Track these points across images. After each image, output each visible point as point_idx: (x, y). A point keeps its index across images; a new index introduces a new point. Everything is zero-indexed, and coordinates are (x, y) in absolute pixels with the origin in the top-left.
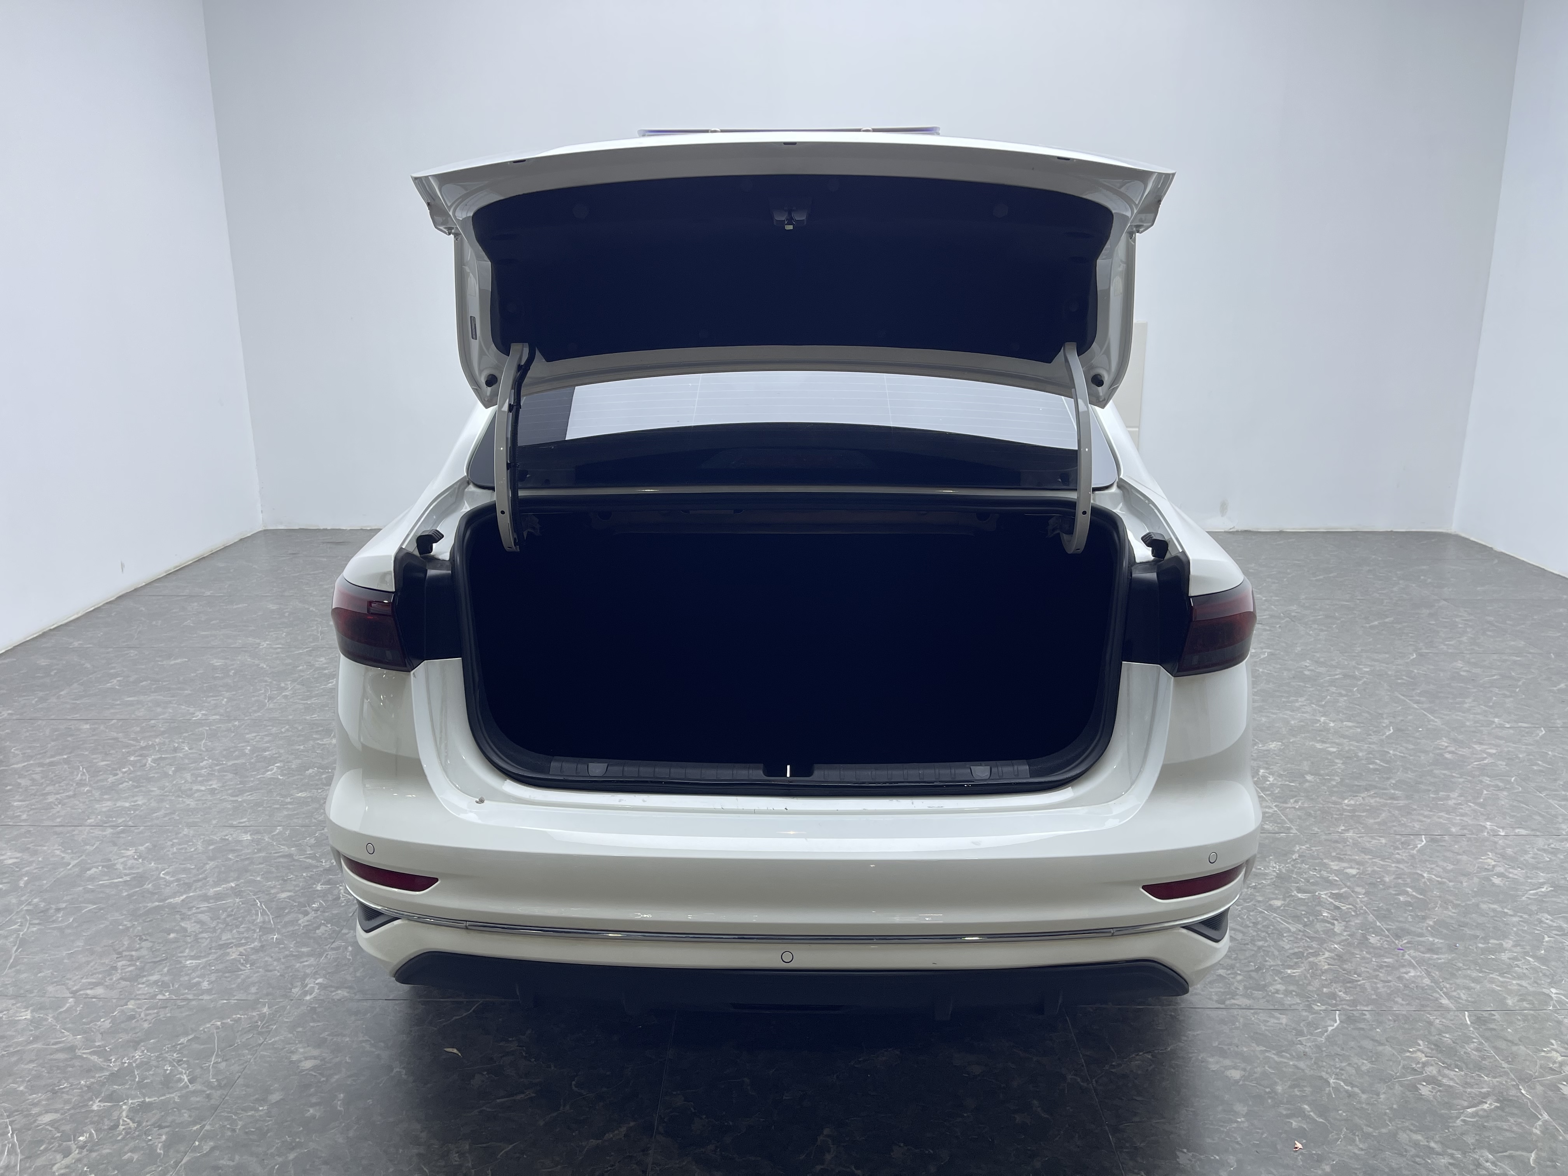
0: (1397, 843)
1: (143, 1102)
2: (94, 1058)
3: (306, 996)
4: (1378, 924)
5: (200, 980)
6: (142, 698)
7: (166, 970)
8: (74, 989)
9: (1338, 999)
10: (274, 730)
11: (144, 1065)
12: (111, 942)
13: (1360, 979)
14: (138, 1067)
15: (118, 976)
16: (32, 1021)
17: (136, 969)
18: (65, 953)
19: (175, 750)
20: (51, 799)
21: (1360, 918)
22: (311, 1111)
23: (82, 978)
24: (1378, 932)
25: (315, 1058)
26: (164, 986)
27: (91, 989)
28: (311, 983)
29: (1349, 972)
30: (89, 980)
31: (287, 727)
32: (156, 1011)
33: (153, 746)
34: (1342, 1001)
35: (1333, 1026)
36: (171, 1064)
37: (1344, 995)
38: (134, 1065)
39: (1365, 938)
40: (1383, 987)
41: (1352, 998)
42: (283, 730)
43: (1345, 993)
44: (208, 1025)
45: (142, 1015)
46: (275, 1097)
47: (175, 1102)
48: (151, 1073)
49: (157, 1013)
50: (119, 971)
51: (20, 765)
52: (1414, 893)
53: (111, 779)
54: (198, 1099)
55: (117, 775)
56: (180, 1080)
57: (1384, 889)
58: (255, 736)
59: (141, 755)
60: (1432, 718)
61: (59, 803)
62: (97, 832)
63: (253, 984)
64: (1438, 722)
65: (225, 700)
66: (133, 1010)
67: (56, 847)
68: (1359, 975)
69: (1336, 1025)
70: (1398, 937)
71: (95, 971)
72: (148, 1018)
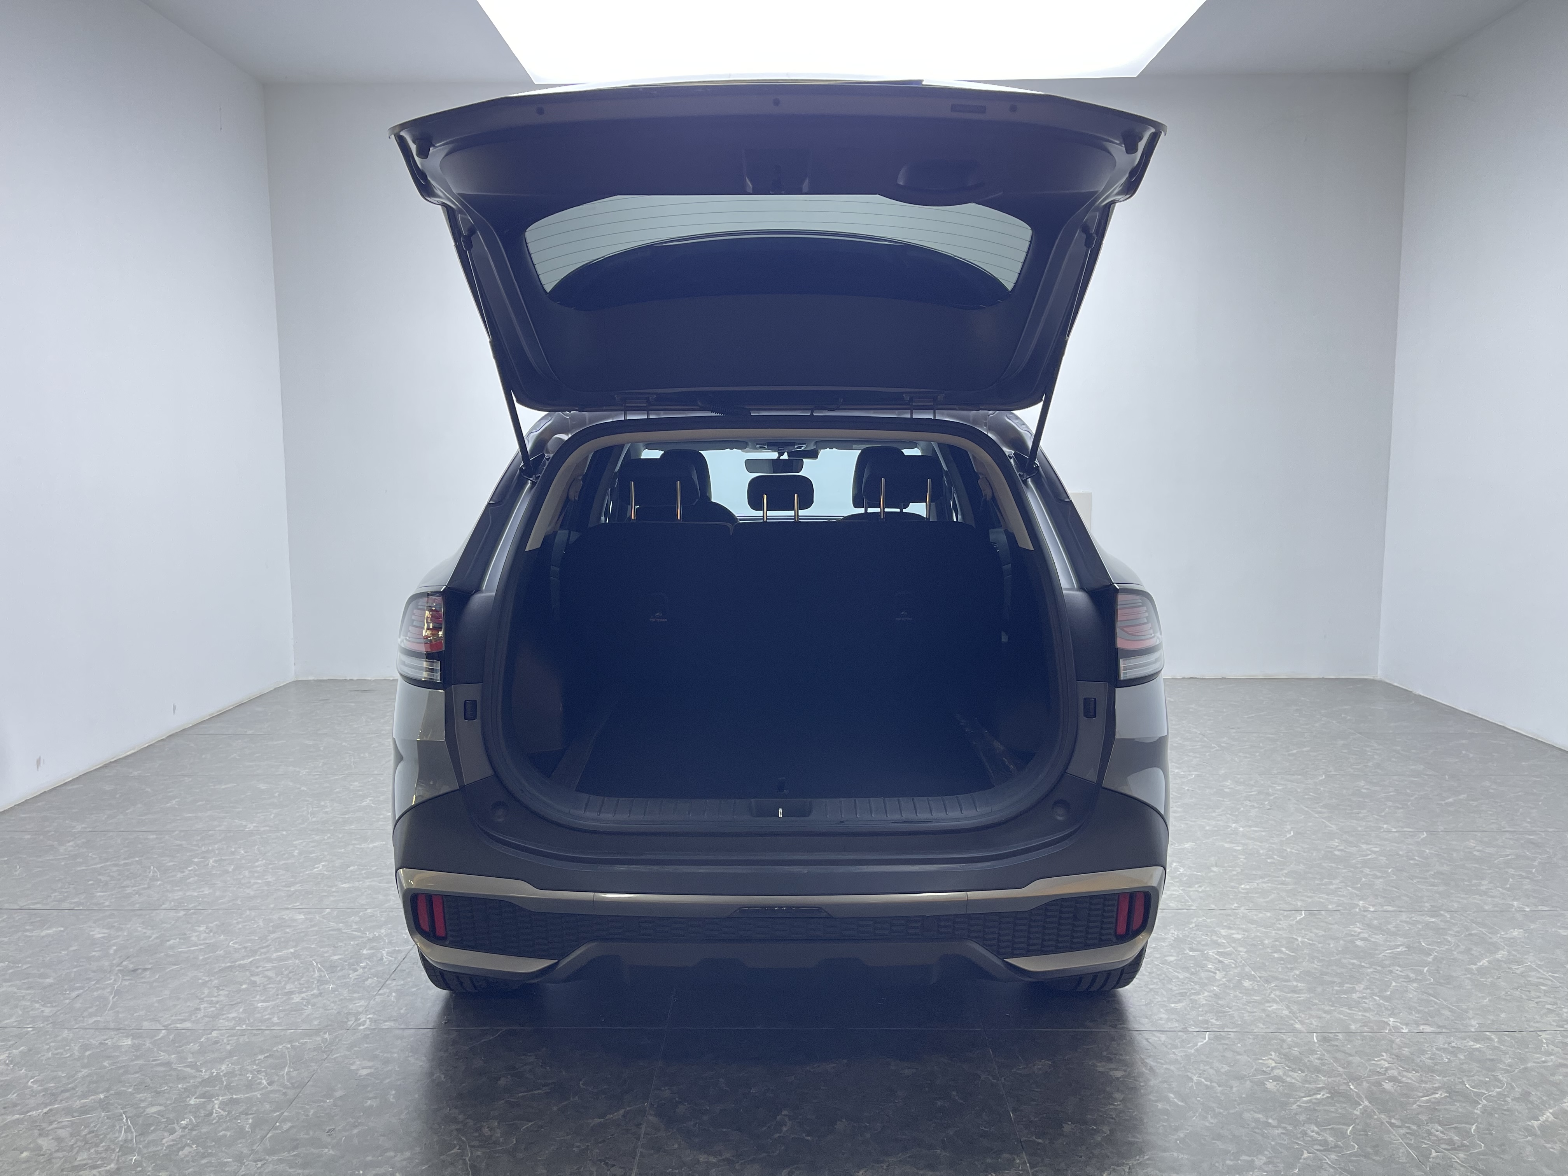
0: (1280, 916)
1: (232, 1098)
2: (188, 1070)
3: (360, 1026)
4: (1253, 973)
5: (270, 1016)
6: (199, 814)
7: (241, 1010)
8: (166, 1023)
9: (1210, 1024)
10: (317, 838)
11: (230, 1074)
12: (193, 991)
13: (1230, 1010)
14: (225, 1075)
15: (202, 1014)
16: (133, 1046)
17: (216, 1009)
18: (155, 999)
19: (233, 853)
20: (129, 890)
21: (1239, 969)
22: (369, 1102)
23: (172, 1016)
24: (1251, 978)
25: (370, 1067)
26: (240, 1021)
27: (180, 1023)
28: (363, 1018)
29: (1222, 1006)
30: (178, 1018)
31: (329, 835)
32: (236, 1038)
33: (213, 850)
34: (1212, 1025)
35: (1203, 1042)
36: (252, 1073)
37: (1215, 1022)
38: (221, 1074)
39: (1240, 982)
40: (1249, 1016)
41: (1221, 1023)
42: (326, 838)
43: (1217, 1020)
44: (281, 1047)
45: (225, 1041)
46: (338, 1094)
47: (257, 1098)
48: (236, 1079)
49: (238, 1039)
50: (203, 1011)
51: (99, 866)
52: (1287, 952)
53: (179, 875)
54: (276, 1096)
55: (183, 872)
56: (260, 1083)
57: (1263, 949)
58: (302, 843)
59: (203, 858)
60: (1330, 825)
61: (137, 893)
62: (172, 914)
63: (315, 1018)
64: (1334, 828)
65: (273, 815)
66: (217, 1037)
67: (138, 925)
68: (1230, 1008)
69: (1205, 1041)
70: (1267, 981)
71: (182, 1011)
72: (231, 1042)
